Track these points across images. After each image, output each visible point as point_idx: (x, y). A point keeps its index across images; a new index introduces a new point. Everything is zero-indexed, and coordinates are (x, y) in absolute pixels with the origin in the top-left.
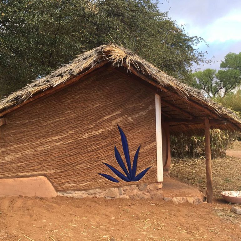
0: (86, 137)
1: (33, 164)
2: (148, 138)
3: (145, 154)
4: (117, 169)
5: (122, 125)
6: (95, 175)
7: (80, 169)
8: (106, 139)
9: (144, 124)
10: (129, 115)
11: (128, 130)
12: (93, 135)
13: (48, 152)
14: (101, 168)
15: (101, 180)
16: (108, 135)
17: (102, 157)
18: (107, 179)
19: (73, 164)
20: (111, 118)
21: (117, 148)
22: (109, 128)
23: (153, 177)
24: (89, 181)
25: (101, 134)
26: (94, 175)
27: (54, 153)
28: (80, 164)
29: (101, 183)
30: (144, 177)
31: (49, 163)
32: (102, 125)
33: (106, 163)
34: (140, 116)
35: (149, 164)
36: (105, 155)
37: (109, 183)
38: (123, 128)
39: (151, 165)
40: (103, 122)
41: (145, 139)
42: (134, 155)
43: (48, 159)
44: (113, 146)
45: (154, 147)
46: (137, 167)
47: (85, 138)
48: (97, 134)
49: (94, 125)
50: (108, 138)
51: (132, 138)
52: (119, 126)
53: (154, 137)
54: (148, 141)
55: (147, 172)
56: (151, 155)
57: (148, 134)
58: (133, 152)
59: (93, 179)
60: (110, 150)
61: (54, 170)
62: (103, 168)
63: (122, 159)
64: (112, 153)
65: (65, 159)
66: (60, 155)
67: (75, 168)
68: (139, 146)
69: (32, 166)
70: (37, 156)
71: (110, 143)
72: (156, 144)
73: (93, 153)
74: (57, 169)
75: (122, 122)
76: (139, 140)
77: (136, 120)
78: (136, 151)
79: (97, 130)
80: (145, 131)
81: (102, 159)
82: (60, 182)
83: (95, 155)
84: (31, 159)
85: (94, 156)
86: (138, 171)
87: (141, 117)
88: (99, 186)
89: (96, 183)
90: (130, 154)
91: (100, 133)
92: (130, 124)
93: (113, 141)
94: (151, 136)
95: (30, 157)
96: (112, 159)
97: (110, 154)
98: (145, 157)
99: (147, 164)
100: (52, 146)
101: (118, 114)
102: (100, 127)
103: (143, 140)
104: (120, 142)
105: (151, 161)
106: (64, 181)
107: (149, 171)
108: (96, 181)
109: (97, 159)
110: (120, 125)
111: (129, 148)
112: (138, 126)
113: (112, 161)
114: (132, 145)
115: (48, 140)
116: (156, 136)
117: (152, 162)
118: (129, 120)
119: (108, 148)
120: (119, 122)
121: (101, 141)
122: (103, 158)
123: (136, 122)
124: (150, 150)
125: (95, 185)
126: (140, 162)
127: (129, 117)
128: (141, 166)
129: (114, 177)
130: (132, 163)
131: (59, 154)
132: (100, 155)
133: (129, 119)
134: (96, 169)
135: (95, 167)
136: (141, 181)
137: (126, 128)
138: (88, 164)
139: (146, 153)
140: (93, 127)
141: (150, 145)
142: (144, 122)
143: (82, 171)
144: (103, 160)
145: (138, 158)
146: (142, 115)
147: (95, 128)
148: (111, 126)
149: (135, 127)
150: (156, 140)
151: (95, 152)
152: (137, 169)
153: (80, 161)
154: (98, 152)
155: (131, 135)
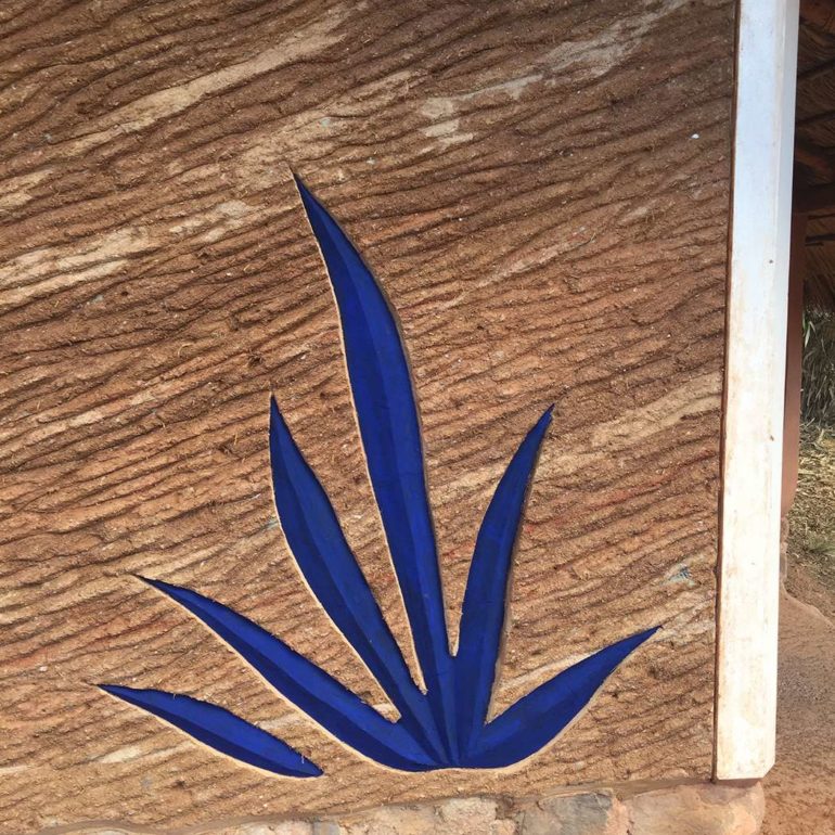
2: (632, 334)
3: (592, 500)
4: (300, 642)
5: (348, 190)
6: (73, 698)
8: (171, 333)
9: (600, 176)
10: (437, 77)
11: (412, 243)
12: (28, 292)
14: (130, 631)
15: (132, 752)
16: (195, 293)
17: (132, 523)
18: (192, 743)
20: (228, 101)
21: (298, 438)
22: (212, 217)
23: (671, 736)
25: (117, 281)
26: (56, 701)
29: (135, 782)
30: (579, 729)
32: (123, 188)
33: (178, 580)
34: (554, 82)
35: (639, 597)
36: (168, 501)
37: (214, 780)
38: (367, 215)
39: (657, 617)
40: (139, 148)
41: (600, 339)
42: (483, 507)
44: (248, 408)
45: (702, 431)
46: (509, 627)
48: (72, 279)
49: (36, 178)
50: (198, 328)
51: (460, 325)
52: (322, 196)
53: (698, 319)
54: (634, 367)
55: (611, 683)
56: (654, 512)
57: (637, 294)
58: (469, 480)
59: (51, 738)
60: (222, 448)
62: (145, 634)
63: (353, 545)
64: (244, 486)
68: (533, 418)
71: (219, 380)
72: (715, 402)
73: (42, 477)
75: (354, 153)
76: (532, 350)
77: (513, 129)
78: (500, 469)
79: (73, 241)
80: (613, 256)
81: (140, 540)
83: (63, 506)
85: (49, 511)
86: (512, 665)
87: (563, 92)
88: (111, 804)
89: (82, 780)
90: (436, 497)
91: (110, 268)
92: (436, 173)
93: (256, 361)
94: (675, 312)
96: (244, 546)
97: (224, 493)
98: (595, 526)
99: (618, 604)
101: (302, 61)
102: (101, 203)
103: (582, 356)
104: (326, 371)
105: (659, 573)
107: (628, 669)
108: (77, 755)
109: (87, 544)
110: (333, 180)
111: (426, 437)
112: (527, 201)
113: (247, 560)
114: (458, 404)
116: (725, 310)
117: (673, 578)
118: (429, 132)
119: (197, 428)
120: (316, 150)
121: (120, 357)
122: (150, 537)
123: (509, 155)
124: (655, 457)
125: (70, 795)
126: (546, 576)
127: (435, 101)
128: (547, 624)
129: (265, 726)
130: (455, 590)
132: (120, 505)
133: (428, 123)
134: (74, 644)
135: (70, 627)
136: (542, 764)
137: (390, 216)
139: (602, 486)
140: (21, 198)
141: (655, 407)
142: (600, 154)
144: (151, 559)
145: (524, 544)
146: (585, 76)
147: (53, 216)
148: (229, 191)
149: (497, 211)
150: (724, 358)
151: (55, 472)
152: (511, 649)
154: (96, 468)
155: (450, 296)
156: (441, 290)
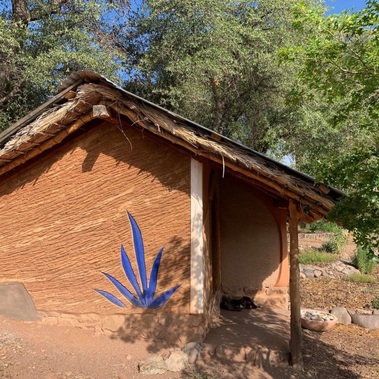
0: (80, 230)
1: (9, 266)
4: (124, 284)
5: (134, 212)
6: (90, 291)
7: (68, 279)
8: (108, 233)
9: (171, 210)
10: (147, 196)
11: (143, 220)
12: (89, 227)
13: (27, 250)
14: (99, 280)
15: (98, 301)
16: (112, 227)
17: (100, 263)
18: (107, 300)
19: (59, 270)
20: (118, 200)
21: (125, 250)
22: (114, 216)
24: (81, 301)
25: (101, 226)
26: (88, 291)
27: (35, 252)
28: (69, 272)
29: (98, 306)
31: (29, 268)
32: (103, 212)
33: (106, 273)
36: (106, 260)
37: (110, 306)
38: (137, 216)
39: (180, 283)
40: (105, 206)
42: (153, 262)
43: (27, 261)
44: (118, 245)
45: (187, 251)
46: (157, 284)
47: (77, 231)
48: (94, 225)
49: (91, 211)
50: (112, 233)
51: (150, 233)
52: (130, 213)
53: (186, 232)
55: (173, 295)
57: (177, 228)
58: (151, 258)
60: (114, 251)
61: (33, 278)
62: (101, 281)
63: (133, 268)
65: (50, 262)
66: (42, 257)
67: (62, 277)
68: (161, 248)
69: (7, 269)
70: (14, 255)
71: (114, 241)
73: (89, 255)
74: (37, 277)
75: (135, 207)
76: (160, 237)
77: (158, 203)
78: (156, 256)
79: (96, 220)
81: (101, 266)
82: (41, 298)
83: (91, 260)
84: (7, 259)
85: (89, 260)
86: (157, 290)
87: (165, 198)
88: (94, 309)
89: (91, 305)
90: (146, 260)
91: (100, 224)
92: (146, 209)
93: (120, 238)
94: (183, 231)
95: (5, 257)
96: (117, 267)
97: (114, 259)
100: (33, 242)
101: (128, 194)
102: (100, 214)
104: (130, 239)
106: (46, 296)
108: (90, 300)
109: (94, 266)
110: (132, 211)
111: (145, 250)
113: (116, 270)
114: (149, 245)
115: (28, 234)
118: (146, 204)
119: (110, 248)
120: (129, 206)
121: (101, 237)
122: (103, 265)
123: (157, 207)
125: (89, 307)
127: (147, 199)
129: (118, 298)
130: (149, 277)
131: (41, 254)
132: (99, 260)
133: (145, 202)
134: (91, 282)
135: (90, 279)
137: (140, 216)
138: (80, 273)
140: (89, 214)
141: (180, 247)
142: (171, 207)
143: (72, 282)
144: (104, 269)
145: (160, 269)
147: (93, 216)
148: (117, 212)
149: (155, 215)
151: (91, 254)
153: (69, 266)
154: (96, 254)
155: (148, 228)
156: (147, 227)
